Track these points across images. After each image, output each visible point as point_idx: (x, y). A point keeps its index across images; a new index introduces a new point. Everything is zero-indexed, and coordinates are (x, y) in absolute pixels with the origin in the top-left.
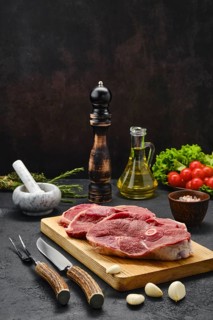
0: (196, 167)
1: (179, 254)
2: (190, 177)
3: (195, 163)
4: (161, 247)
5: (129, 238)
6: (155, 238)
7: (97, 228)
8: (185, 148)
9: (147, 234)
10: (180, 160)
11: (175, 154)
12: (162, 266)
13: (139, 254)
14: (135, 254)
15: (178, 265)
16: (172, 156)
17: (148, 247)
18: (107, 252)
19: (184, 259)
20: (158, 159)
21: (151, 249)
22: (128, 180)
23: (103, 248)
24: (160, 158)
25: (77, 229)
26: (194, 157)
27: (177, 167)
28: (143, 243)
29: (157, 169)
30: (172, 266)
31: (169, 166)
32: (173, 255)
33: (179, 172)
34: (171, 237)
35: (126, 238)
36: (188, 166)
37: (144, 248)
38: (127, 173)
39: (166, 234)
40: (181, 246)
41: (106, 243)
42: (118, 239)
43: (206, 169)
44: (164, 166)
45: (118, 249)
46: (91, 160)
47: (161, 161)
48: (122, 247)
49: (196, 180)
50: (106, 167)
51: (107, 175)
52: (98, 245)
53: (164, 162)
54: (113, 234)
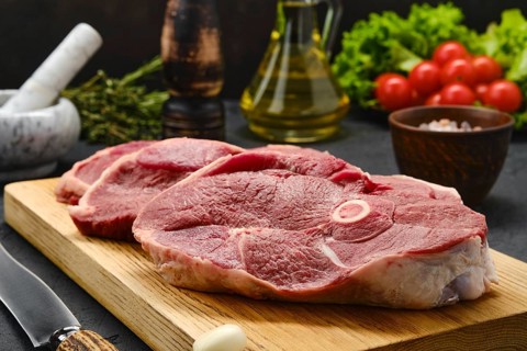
0: (452, 56)
1: (453, 286)
2: (438, 85)
3: (450, 47)
4: (390, 262)
5: (278, 233)
6: (365, 230)
7: (170, 203)
8: (420, 13)
9: (336, 217)
10: (408, 43)
11: (393, 29)
12: (394, 329)
13: (312, 286)
14: (297, 287)
15: (451, 326)
16: (385, 30)
17: (341, 262)
18: (201, 281)
19: (467, 303)
20: (347, 44)
21: (355, 268)
22: (269, 94)
23: (188, 266)
24: (354, 40)
25: (109, 210)
26: (444, 33)
27: (400, 60)
28: (326, 249)
29: (345, 68)
30: (428, 328)
31: (377, 60)
32: (433, 288)
33: (404, 74)
34: (421, 229)
35: (267, 232)
36: (427, 57)
37: (328, 266)
38: (268, 74)
39: (404, 219)
40: (457, 258)
41: (198, 249)
42: (240, 236)
43: (479, 61)
44: (366, 59)
45: (239, 271)
46: (167, 31)
47: (356, 45)
48: (254, 264)
49: (455, 88)
50: (209, 50)
51: (211, 73)
52: (169, 256)
53: (365, 49)
54: (224, 221)
